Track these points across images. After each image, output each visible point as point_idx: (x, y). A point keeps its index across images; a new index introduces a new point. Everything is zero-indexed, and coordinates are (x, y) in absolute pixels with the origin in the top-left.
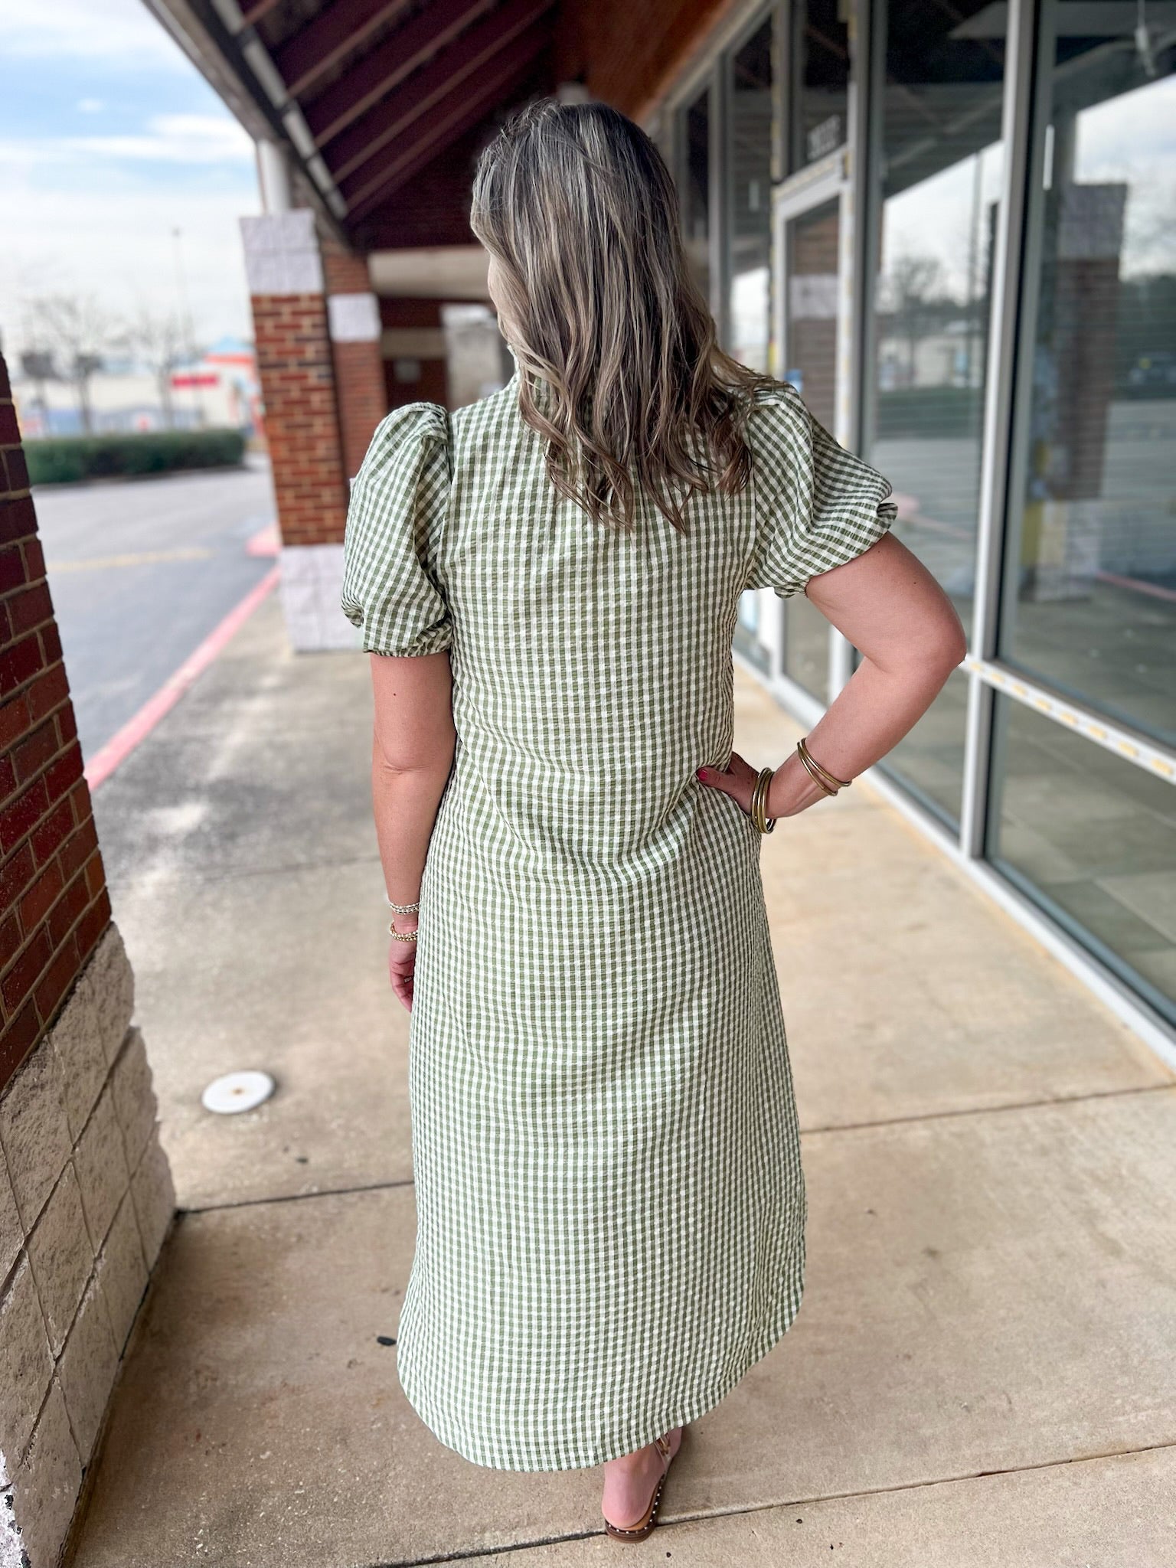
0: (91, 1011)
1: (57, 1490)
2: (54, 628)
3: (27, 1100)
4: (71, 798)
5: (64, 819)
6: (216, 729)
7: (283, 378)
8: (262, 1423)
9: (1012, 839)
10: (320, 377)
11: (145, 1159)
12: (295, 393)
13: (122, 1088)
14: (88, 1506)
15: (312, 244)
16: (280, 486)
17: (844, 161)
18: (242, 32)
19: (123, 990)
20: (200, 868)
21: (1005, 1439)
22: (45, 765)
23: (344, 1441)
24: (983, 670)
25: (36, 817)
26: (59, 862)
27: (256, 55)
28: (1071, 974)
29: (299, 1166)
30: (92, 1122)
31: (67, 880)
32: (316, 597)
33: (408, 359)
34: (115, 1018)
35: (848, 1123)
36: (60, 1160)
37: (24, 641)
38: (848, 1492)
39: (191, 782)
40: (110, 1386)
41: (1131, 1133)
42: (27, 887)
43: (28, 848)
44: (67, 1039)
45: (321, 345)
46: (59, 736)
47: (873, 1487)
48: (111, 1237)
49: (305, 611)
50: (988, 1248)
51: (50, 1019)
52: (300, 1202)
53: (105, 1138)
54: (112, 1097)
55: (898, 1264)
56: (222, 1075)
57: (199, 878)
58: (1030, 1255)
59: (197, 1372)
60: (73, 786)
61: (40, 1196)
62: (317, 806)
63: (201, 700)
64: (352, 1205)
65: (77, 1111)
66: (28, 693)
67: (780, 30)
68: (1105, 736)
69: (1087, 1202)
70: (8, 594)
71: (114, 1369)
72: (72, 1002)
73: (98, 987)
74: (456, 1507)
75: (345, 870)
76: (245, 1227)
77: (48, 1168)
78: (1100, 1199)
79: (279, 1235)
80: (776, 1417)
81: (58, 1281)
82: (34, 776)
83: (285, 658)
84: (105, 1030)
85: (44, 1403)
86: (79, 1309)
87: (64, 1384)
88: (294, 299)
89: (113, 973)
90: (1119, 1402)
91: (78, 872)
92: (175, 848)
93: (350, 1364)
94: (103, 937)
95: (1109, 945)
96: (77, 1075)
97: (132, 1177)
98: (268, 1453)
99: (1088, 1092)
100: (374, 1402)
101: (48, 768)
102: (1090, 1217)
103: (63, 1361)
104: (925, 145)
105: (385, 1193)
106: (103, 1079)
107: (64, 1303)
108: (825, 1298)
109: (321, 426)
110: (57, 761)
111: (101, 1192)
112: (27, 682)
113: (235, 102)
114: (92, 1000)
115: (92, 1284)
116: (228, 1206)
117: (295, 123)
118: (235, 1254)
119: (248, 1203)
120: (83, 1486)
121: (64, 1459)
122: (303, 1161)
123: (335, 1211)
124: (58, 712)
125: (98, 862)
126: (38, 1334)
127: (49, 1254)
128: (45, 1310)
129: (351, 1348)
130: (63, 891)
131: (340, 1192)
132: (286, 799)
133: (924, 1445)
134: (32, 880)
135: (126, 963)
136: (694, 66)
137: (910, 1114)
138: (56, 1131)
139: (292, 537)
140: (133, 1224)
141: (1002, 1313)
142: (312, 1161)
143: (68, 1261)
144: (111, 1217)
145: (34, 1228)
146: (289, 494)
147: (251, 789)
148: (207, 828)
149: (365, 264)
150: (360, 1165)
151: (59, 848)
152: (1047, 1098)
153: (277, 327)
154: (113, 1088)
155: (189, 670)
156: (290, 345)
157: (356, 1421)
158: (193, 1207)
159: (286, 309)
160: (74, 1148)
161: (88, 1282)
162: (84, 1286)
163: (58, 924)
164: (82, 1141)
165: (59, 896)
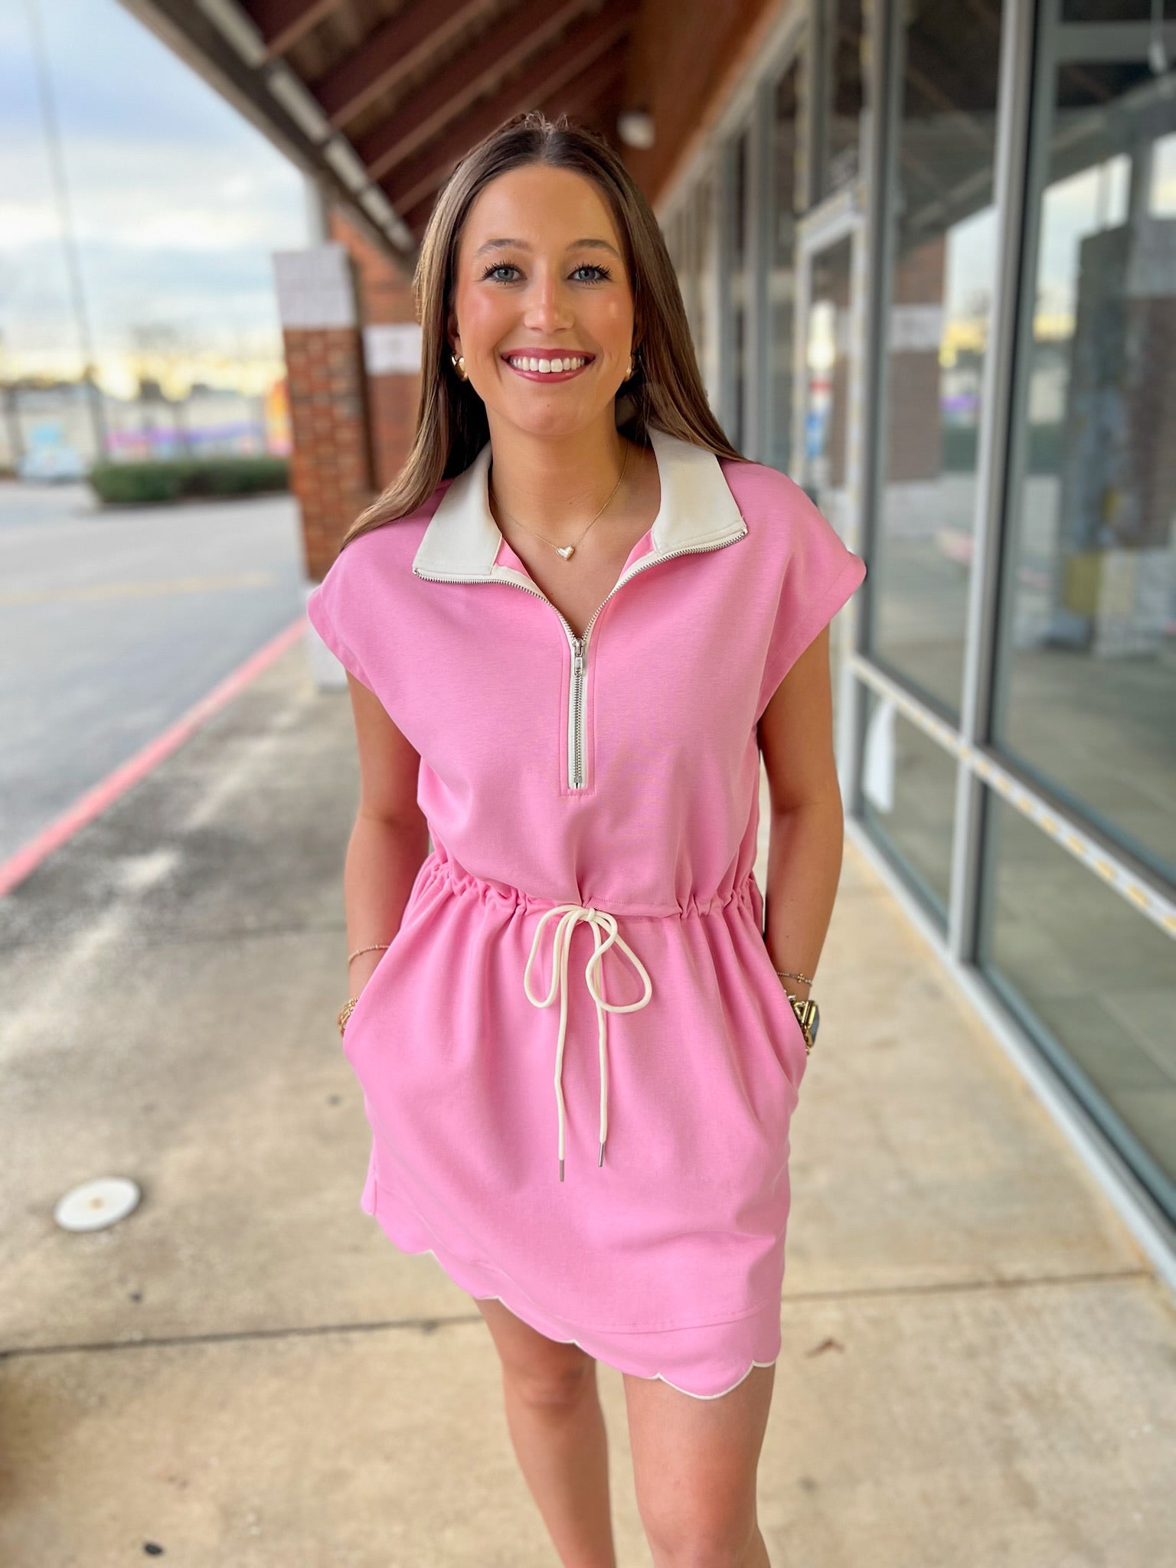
6: (214, 771)
7: (312, 413)
10: (349, 411)
12: (322, 425)
18: (265, 64)
20: (147, 929)
24: (972, 757)
27: (286, 89)
28: (1047, 1116)
29: (130, 1304)
39: (167, 830)
41: (1080, 1335)
45: (354, 379)
50: (877, 1484)
52: (117, 1351)
56: (88, 1181)
57: (141, 940)
62: (285, 862)
63: (210, 738)
64: (170, 1360)
67: (809, 55)
68: (1085, 850)
69: (1008, 1428)
76: (47, 1382)
78: (1023, 1423)
79: (81, 1394)
83: (307, 695)
88: (322, 334)
92: (130, 904)
102: (1009, 1449)
105: (212, 1348)
116: (39, 1351)
117: (340, 156)
118: (26, 1414)
119: (60, 1348)
122: (137, 1298)
131: (163, 1342)
132: (258, 853)
136: (735, 96)
139: (318, 570)
142: (146, 1299)
147: (225, 841)
148: (169, 883)
150: (196, 1309)
152: (989, 1278)
153: (307, 361)
156: (319, 379)
159: (315, 344)
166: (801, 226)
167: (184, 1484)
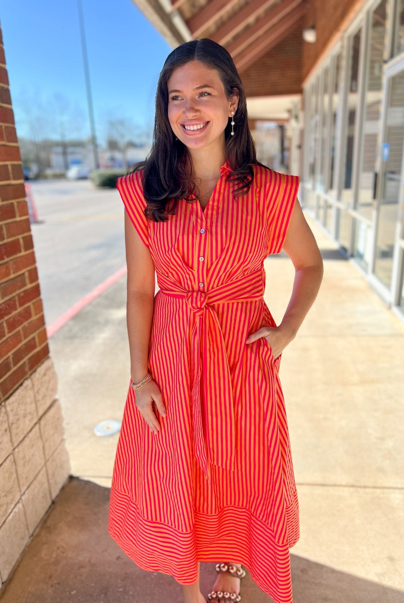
0: (31, 393)
2: (31, 237)
4: (32, 306)
5: (27, 314)
11: (55, 454)
13: (45, 425)
18: (172, 13)
19: (51, 385)
22: (18, 292)
25: (10, 313)
26: (21, 330)
30: (26, 439)
31: (25, 339)
34: (44, 397)
36: (4, 455)
37: (12, 242)
40: (23, 547)
43: (3, 326)
44: (16, 405)
46: (27, 281)
48: (32, 486)
51: (7, 396)
54: (40, 429)
59: (58, 548)
60: (34, 301)
65: (17, 434)
66: (11, 263)
70: (5, 222)
71: (27, 540)
72: (20, 389)
73: (36, 383)
82: (10, 296)
84: (39, 401)
86: (9, 515)
89: (46, 378)
91: (32, 336)
93: (118, 558)
94: (43, 363)
96: (18, 420)
97: (47, 461)
98: (75, 591)
101: (20, 293)
106: (35, 420)
110: (25, 291)
111: (28, 467)
112: (11, 258)
114: (32, 389)
115: (18, 505)
116: (90, 477)
124: (28, 271)
130: (22, 343)
134: (4, 339)
135: (54, 374)
136: (356, 17)
140: (45, 480)
144: (32, 478)
151: (22, 326)
154: (40, 425)
157: (113, 585)
158: (77, 474)
160: (14, 449)
161: (16, 505)
162: (12, 506)
163: (17, 357)
164: (20, 447)
165: (19, 346)
166: (386, 67)
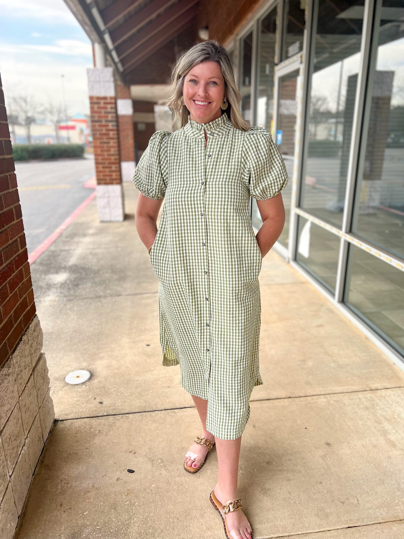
0: (28, 347)
1: (9, 525)
2: (19, 207)
3: (3, 380)
4: (23, 269)
5: (20, 277)
6: (72, 248)
7: (100, 126)
8: (85, 501)
9: (353, 296)
10: (113, 126)
11: (44, 401)
12: (104, 132)
13: (37, 376)
14: (20, 530)
15: (112, 79)
16: (97, 163)
17: (301, 57)
18: (91, 3)
19: (39, 340)
20: (65, 296)
21: (357, 514)
22: (14, 256)
23: (115, 508)
24: (345, 236)
25: (11, 275)
26: (18, 291)
27: (95, 12)
28: (375, 345)
29: (99, 404)
30: (26, 388)
31: (20, 299)
32: (108, 202)
33: (142, 123)
34: (36, 349)
35: (297, 396)
36: (14, 402)
37: (8, 211)
38: (300, 533)
39: (63, 266)
40: (29, 485)
41: (398, 403)
42: (6, 301)
44: (18, 357)
45: (114, 115)
46: (19, 246)
47: (309, 531)
48: (31, 430)
49: (104, 207)
50: (348, 443)
51: (12, 349)
52: (100, 418)
53: (31, 393)
54: (34, 378)
55: (316, 448)
56: (72, 371)
57: (65, 299)
58: (363, 446)
59: (61, 481)
60: (24, 265)
61: (6, 416)
62: (107, 275)
63: (66, 237)
64: (118, 420)
65: (21, 384)
66: (9, 230)
67: (280, 11)
68: (391, 261)
69: (383, 427)
70: (3, 193)
71: (31, 479)
72: (20, 344)
73: (30, 338)
74: (156, 535)
75: (117, 298)
76: (79, 427)
77: (10, 405)
78: (387, 426)
79: (92, 430)
80: (273, 504)
81: (11, 447)
82: (10, 260)
83: (97, 224)
84: (32, 354)
85: (5, 493)
86: (19, 457)
87: (13, 484)
88: (105, 98)
89: (35, 333)
90: (397, 501)
91: (24, 296)
92: (57, 288)
93: (118, 479)
94: (33, 320)
95: (388, 335)
96: (21, 371)
97: (39, 408)
98: (87, 512)
99: (382, 388)
100: (126, 494)
101: (16, 257)
102: (385, 433)
103: (12, 477)
104: (326, 55)
105: (130, 415)
106: (31, 372)
107: (14, 455)
108: (290, 460)
109: (113, 143)
110: (18, 255)
111: (28, 414)
112: (8, 226)
113: (87, 28)
114: (28, 343)
115: (24, 447)
116: (74, 419)
117: (107, 37)
118: (76, 437)
119: (81, 418)
120: (18, 523)
121: (12, 513)
122: (101, 403)
123: (113, 422)
124: (19, 237)
125: (32, 293)
126: (4, 467)
127: (9, 437)
128: (7, 458)
129: (118, 473)
130: (19, 303)
131: (114, 415)
132: (97, 272)
133: (327, 516)
134: (8, 298)
135: (41, 330)
136: (248, 23)
137: (319, 393)
138: (13, 391)
139: (100, 181)
140: (39, 425)
141: (354, 467)
142: (104, 403)
143: (15, 440)
144: (31, 423)
145: (4, 427)
146: (100, 166)
147: (84, 269)
148: (68, 282)
149: (129, 89)
150: (121, 405)
151: (18, 287)
152: (368, 389)
153: (98, 108)
154: (34, 375)
155: (63, 227)
156: (103, 114)
157: (119, 501)
158: (60, 419)
159: (102, 102)
160: (19, 398)
161: (23, 447)
162: (21, 449)
163: (17, 315)
164: (22, 395)
165: (17, 305)
166: (276, 68)
167: (135, 453)
